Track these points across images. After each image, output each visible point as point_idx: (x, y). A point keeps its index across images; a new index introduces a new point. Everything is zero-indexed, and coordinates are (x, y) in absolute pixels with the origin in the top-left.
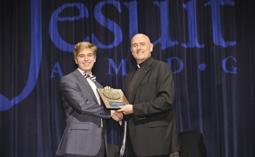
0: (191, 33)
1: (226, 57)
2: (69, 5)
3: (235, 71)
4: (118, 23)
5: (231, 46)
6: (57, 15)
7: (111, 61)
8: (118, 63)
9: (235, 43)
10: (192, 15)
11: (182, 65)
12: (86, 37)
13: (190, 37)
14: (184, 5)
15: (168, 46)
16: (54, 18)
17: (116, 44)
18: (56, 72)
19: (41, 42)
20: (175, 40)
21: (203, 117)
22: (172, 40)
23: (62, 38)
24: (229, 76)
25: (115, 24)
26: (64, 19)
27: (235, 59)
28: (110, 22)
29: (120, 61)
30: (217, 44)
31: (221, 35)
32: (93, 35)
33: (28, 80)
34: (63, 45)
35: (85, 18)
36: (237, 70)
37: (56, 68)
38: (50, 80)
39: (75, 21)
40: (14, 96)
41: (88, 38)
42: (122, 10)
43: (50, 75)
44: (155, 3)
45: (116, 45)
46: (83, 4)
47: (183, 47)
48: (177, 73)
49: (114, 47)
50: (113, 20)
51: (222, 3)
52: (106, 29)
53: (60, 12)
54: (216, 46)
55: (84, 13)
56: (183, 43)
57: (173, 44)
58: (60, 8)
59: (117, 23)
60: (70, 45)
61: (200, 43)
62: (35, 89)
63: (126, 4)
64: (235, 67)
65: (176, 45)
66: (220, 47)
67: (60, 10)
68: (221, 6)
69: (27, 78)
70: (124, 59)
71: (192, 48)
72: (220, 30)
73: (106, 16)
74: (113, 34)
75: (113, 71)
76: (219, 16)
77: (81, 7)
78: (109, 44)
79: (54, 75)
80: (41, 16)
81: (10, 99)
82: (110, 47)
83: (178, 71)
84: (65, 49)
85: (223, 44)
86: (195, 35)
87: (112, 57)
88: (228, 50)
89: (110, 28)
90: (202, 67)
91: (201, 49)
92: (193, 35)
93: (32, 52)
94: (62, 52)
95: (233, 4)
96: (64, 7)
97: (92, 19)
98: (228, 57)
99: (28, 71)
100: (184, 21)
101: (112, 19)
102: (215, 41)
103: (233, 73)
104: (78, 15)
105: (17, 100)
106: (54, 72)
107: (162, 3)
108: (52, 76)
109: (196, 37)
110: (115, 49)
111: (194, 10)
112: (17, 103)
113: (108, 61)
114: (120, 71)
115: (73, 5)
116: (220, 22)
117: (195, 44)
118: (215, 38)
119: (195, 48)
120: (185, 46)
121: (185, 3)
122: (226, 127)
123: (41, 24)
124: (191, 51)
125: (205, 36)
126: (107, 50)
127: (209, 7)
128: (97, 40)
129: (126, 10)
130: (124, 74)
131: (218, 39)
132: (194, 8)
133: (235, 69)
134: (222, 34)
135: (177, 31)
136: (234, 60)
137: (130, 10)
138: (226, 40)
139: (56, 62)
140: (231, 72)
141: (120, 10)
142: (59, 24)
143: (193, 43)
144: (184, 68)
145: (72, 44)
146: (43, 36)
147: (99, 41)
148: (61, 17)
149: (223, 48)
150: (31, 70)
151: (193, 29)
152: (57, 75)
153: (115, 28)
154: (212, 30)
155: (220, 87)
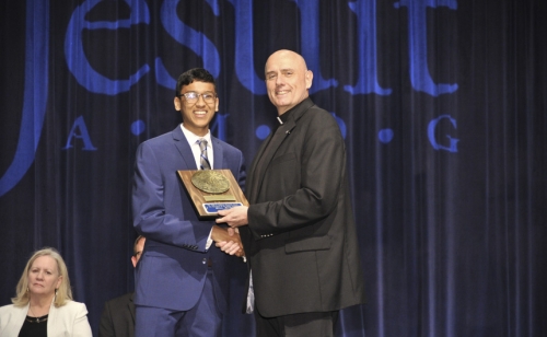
0: (365, 63)
1: (436, 116)
3: (453, 145)
4: (211, 38)
5: (447, 94)
6: (83, 16)
9: (456, 87)
10: (369, 25)
11: (343, 128)
12: (142, 65)
13: (362, 72)
14: (351, 5)
15: (316, 90)
16: (76, 23)
18: (77, 137)
19: (47, 72)
20: (331, 77)
21: (385, 241)
22: (325, 78)
23: (91, 64)
24: (441, 156)
25: (205, 39)
26: (97, 25)
27: (454, 121)
28: (195, 36)
30: (418, 89)
31: (426, 70)
32: (157, 60)
33: (18, 152)
34: (93, 81)
35: (142, 24)
36: (459, 145)
37: (78, 128)
38: (63, 153)
39: (120, 29)
41: (147, 68)
42: (220, 12)
43: (64, 144)
47: (348, 93)
50: (202, 31)
51: (432, 2)
52: (186, 50)
53: (89, 9)
54: (416, 93)
55: (139, 14)
56: (347, 84)
57: (326, 85)
59: (208, 37)
60: (108, 81)
61: (383, 85)
62: (31, 172)
64: (453, 137)
65: (331, 87)
66: (423, 95)
67: (88, 5)
68: (428, 8)
69: (14, 149)
70: (222, 114)
71: (366, 95)
72: (425, 58)
73: (187, 21)
74: (200, 60)
76: (425, 29)
79: (71, 143)
80: (48, 17)
84: (96, 89)
85: (431, 89)
86: (372, 69)
88: (441, 102)
89: (194, 47)
90: (384, 135)
91: (384, 98)
92: (369, 67)
93: (26, 93)
94: (91, 94)
97: (156, 28)
98: (440, 118)
99: (18, 134)
100: (351, 38)
101: (199, 29)
102: (415, 82)
103: (450, 150)
104: (128, 17)
106: (73, 137)
108: (68, 146)
109: (376, 72)
111: (372, 16)
116: (425, 42)
117: (373, 87)
118: (415, 76)
119: (373, 94)
120: (350, 89)
122: (431, 263)
123: (47, 33)
124: (364, 101)
125: (395, 73)
127: (404, 11)
128: (167, 73)
129: (228, 10)
131: (421, 79)
132: (371, 11)
133: (454, 142)
134: (429, 67)
135: (335, 60)
136: (452, 125)
137: (238, 10)
138: (436, 82)
139: (78, 116)
140: (444, 148)
141: (216, 11)
142: (87, 35)
143: (369, 85)
144: (347, 137)
145: (112, 78)
146: (50, 60)
147: (171, 74)
148: (91, 21)
149: (430, 96)
150: (24, 133)
151: (369, 50)
152: (78, 143)
153: (205, 47)
154: (408, 60)
155: (422, 178)
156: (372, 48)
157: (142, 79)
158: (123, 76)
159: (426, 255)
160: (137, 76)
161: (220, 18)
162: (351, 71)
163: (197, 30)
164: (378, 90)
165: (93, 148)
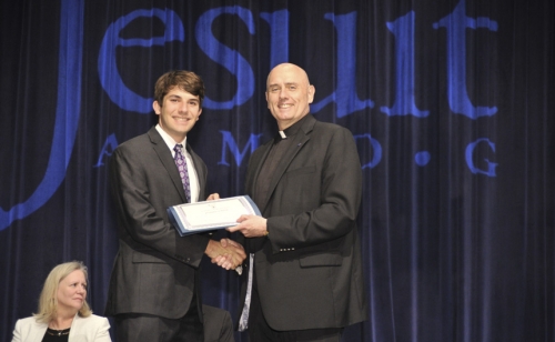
0: (403, 86)
1: (474, 140)
2: (144, 13)
3: (492, 170)
4: (246, 56)
5: (486, 117)
6: (117, 34)
7: (227, 136)
8: (243, 141)
9: (495, 110)
10: (407, 45)
11: (379, 151)
13: (399, 93)
14: (389, 25)
15: (352, 111)
16: (111, 38)
17: (239, 100)
19: (79, 89)
20: (367, 98)
21: (420, 266)
22: (362, 99)
23: (125, 82)
24: (479, 180)
25: (240, 57)
26: (131, 42)
27: (492, 145)
28: (230, 54)
29: (248, 137)
30: (456, 111)
31: (465, 92)
33: (48, 170)
34: (126, 99)
35: (176, 42)
36: (497, 169)
37: (109, 145)
38: (94, 171)
39: (154, 47)
40: (16, 203)
42: (256, 30)
43: (95, 161)
44: (327, 16)
45: (239, 103)
46: (172, 12)
47: (384, 114)
48: (367, 169)
49: (235, 107)
50: (237, 50)
51: (471, 23)
52: (220, 68)
53: (123, 26)
54: (453, 115)
55: (174, 31)
56: (384, 105)
57: (362, 105)
58: (123, 18)
59: (242, 55)
60: (141, 99)
61: (420, 107)
62: (61, 189)
63: (265, 16)
64: (491, 161)
65: (367, 108)
66: (461, 118)
67: (123, 22)
68: (468, 29)
69: (46, 165)
70: (256, 133)
71: (403, 117)
72: (464, 80)
73: (222, 39)
74: (234, 79)
75: (231, 157)
76: (464, 50)
77: (169, 17)
78: (226, 100)
79: (103, 161)
80: (82, 33)
81: (7, 209)
82: (228, 105)
83: (370, 165)
84: (129, 107)
85: (470, 112)
86: (410, 90)
87: (231, 129)
88: (480, 125)
89: (228, 65)
90: (421, 158)
91: (421, 120)
92: (406, 88)
93: (59, 110)
94: (124, 112)
95: (493, 26)
96: (132, 16)
97: (190, 45)
98: (478, 141)
99: (50, 150)
100: (388, 58)
101: (234, 47)
102: (453, 104)
103: (488, 174)
104: (162, 34)
105: (21, 211)
106: (105, 156)
107: (342, 17)
108: (99, 164)
109: (413, 98)
110: (238, 115)
111: (410, 37)
112: (20, 217)
113: (221, 136)
115: (151, 13)
116: (464, 63)
117: (410, 109)
118: (453, 98)
119: (410, 116)
120: (387, 111)
121: (392, 20)
122: (467, 288)
123: (81, 49)
124: (400, 123)
125: (432, 91)
126: (220, 112)
127: (443, 32)
129: (264, 29)
131: (459, 101)
132: (410, 31)
133: (493, 166)
134: (468, 89)
135: (371, 78)
136: (490, 148)
137: (274, 29)
138: (478, 101)
139: (110, 134)
140: (482, 172)
141: (251, 30)
142: (120, 52)
143: (405, 107)
144: (383, 159)
145: (145, 96)
146: (83, 76)
148: (126, 37)
149: (469, 119)
150: (55, 149)
151: (406, 76)
153: (240, 65)
154: (446, 82)
155: (458, 202)
156: (410, 69)
159: (462, 281)
161: (255, 36)
163: (232, 49)
164: (415, 112)
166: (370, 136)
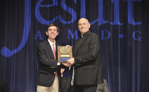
0: (116, 16)
1: (135, 31)
3: (140, 39)
4: (74, 9)
5: (138, 25)
6: (40, 4)
7: (69, 31)
8: (73, 32)
9: (140, 23)
10: (117, 6)
11: (110, 34)
12: (55, 17)
13: (115, 19)
14: (112, 1)
15: (102, 24)
16: (38, 5)
17: (72, 21)
18: (38, 36)
19: (30, 19)
20: (107, 20)
21: (121, 64)
22: (105, 20)
23: (42, 17)
24: (136, 42)
26: (43, 6)
27: (140, 32)
28: (70, 9)
29: (75, 31)
30: (130, 23)
32: (59, 15)
33: (22, 40)
34: (43, 21)
35: (56, 6)
36: (141, 39)
37: (38, 34)
38: (34, 40)
39: (50, 7)
40: (14, 49)
41: (57, 18)
42: (77, 2)
43: (35, 38)
47: (111, 25)
48: (107, 39)
49: (71, 23)
50: (72, 8)
52: (67, 13)
53: (41, 2)
54: (129, 24)
55: (55, 3)
56: (111, 22)
57: (105, 22)
60: (46, 21)
61: (121, 22)
62: (26, 45)
64: (140, 36)
65: (107, 23)
66: (132, 25)
67: (41, 0)
69: (21, 39)
70: (77, 30)
71: (116, 25)
72: (132, 15)
73: (68, 5)
74: (71, 15)
75: (70, 36)
76: (132, 7)
78: (69, 21)
79: (37, 38)
80: (30, 4)
81: (12, 51)
82: (69, 23)
83: (107, 38)
84: (43, 23)
85: (134, 23)
86: (118, 18)
87: (70, 29)
88: (136, 27)
89: (69, 12)
90: (121, 36)
91: (121, 26)
92: (117, 17)
93: (25, 24)
94: (42, 24)
95: (140, 0)
97: (59, 7)
99: (22, 35)
100: (112, 9)
101: (71, 7)
103: (139, 40)
104: (52, 4)
105: (15, 51)
106: (37, 36)
108: (36, 38)
110: (72, 24)
112: (15, 53)
113: (68, 31)
114: (75, 37)
116: (132, 11)
117: (118, 23)
118: (129, 20)
119: (118, 25)
120: (112, 23)
122: (133, 71)
123: (30, 8)
124: (115, 27)
125: (124, 19)
126: (67, 24)
127: (126, 2)
128: (62, 19)
129: (79, 2)
130: (76, 38)
131: (131, 21)
133: (140, 38)
134: (133, 17)
135: (108, 15)
136: (139, 33)
137: (81, 2)
139: (38, 30)
140: (137, 40)
141: (75, 2)
142: (41, 9)
143: (117, 22)
144: (111, 36)
145: (47, 20)
146: (31, 15)
147: (63, 19)
148: (42, 5)
149: (133, 25)
150: (24, 35)
151: (117, 14)
152: (38, 38)
153: (72, 12)
154: (127, 16)
155: (131, 48)
156: (118, 12)
157: (56, 21)
158: (50, 20)
159: (132, 69)
160: (54, 20)
161: (76, 4)
162: (112, 19)
163: (70, 7)
164: (119, 24)
165: (42, 39)
166: (107, 30)
